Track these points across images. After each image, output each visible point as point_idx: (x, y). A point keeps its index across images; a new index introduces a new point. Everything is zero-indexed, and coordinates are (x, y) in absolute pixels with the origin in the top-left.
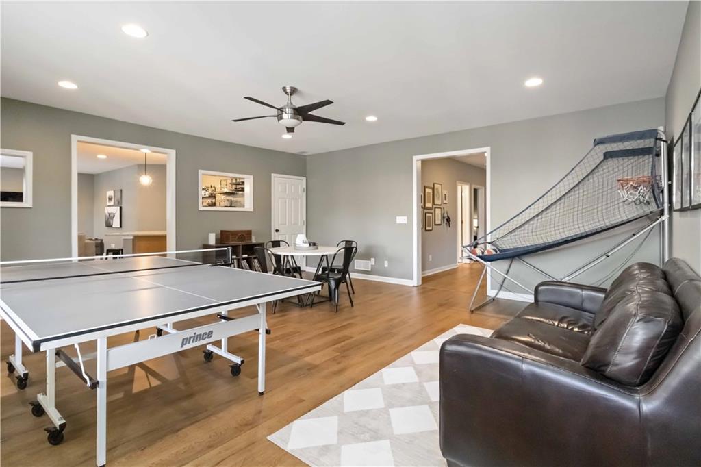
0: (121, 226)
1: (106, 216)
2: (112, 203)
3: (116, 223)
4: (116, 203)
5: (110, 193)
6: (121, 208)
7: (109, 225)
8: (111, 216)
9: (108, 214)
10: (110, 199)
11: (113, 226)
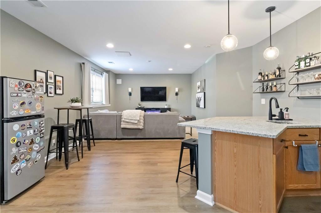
0: (205, 107)
1: (196, 99)
2: (199, 91)
3: (202, 105)
4: (202, 90)
5: (199, 84)
6: (205, 93)
7: (198, 106)
8: (199, 100)
9: (197, 98)
10: (199, 88)
11: (200, 107)
